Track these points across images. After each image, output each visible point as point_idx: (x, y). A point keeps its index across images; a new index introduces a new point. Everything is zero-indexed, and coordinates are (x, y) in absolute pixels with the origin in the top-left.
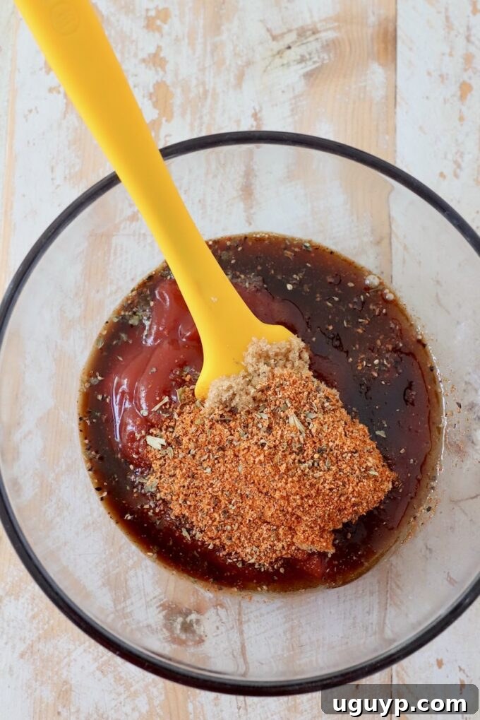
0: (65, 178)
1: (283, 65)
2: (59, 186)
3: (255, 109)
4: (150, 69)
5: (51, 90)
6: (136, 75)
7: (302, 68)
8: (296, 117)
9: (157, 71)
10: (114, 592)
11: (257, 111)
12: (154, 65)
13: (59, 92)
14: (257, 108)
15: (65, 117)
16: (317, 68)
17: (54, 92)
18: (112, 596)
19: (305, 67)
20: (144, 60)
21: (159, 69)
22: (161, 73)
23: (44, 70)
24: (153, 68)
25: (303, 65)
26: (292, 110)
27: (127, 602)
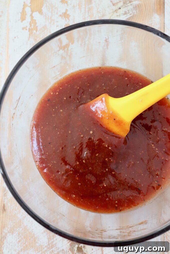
0: (33, 68)
1: (117, 16)
2: (31, 71)
3: (106, 38)
4: (63, 19)
5: (23, 29)
6: (57, 22)
7: (125, 17)
8: (123, 41)
9: (66, 20)
10: (48, 235)
11: (107, 39)
12: (65, 17)
13: (26, 29)
14: (107, 38)
15: (29, 40)
16: (131, 16)
17: (25, 29)
18: (48, 237)
19: (127, 16)
20: (60, 15)
21: (67, 19)
22: (68, 20)
23: (20, 20)
24: (64, 19)
25: (126, 15)
26: (121, 38)
27: (54, 239)
